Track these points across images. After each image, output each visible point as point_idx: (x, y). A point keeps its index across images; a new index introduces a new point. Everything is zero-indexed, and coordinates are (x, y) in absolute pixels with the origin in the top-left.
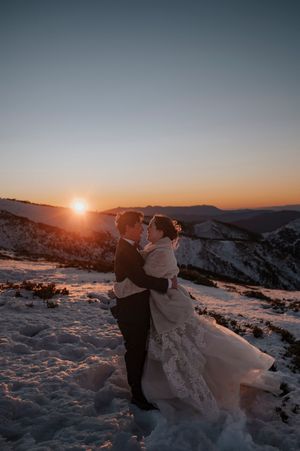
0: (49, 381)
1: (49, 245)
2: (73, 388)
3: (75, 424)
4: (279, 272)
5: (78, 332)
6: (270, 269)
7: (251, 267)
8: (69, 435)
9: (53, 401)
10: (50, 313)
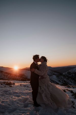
0: (11, 101)
1: (8, 78)
2: (18, 102)
3: (19, 109)
4: (68, 83)
5: (18, 91)
6: (65, 82)
7: (61, 82)
8: (18, 112)
9: (13, 105)
10: (10, 88)
